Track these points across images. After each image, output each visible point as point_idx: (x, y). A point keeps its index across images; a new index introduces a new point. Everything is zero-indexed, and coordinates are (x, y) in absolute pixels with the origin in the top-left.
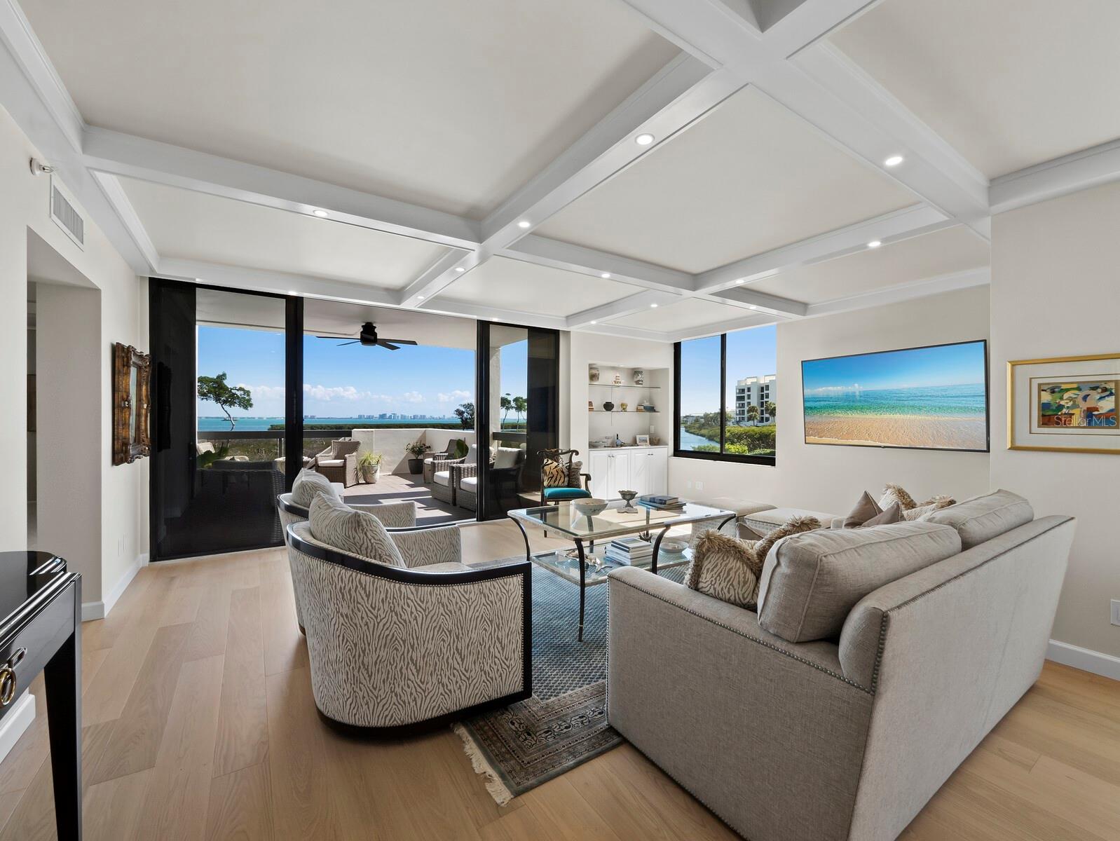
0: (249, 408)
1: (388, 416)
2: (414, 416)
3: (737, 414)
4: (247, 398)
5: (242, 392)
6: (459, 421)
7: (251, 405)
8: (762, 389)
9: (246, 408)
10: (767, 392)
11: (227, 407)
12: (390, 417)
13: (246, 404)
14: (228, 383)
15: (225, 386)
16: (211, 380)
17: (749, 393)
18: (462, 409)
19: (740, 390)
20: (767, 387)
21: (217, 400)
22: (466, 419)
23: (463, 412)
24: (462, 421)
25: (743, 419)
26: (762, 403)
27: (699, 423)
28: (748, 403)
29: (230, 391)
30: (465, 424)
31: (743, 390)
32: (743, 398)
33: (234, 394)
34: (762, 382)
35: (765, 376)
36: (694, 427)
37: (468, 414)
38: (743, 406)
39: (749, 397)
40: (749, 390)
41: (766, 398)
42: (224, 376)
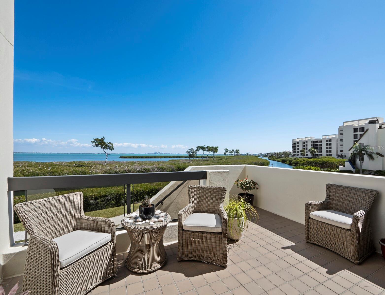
0: (113, 150)
1: (157, 153)
2: (166, 153)
4: (112, 146)
5: (110, 144)
6: (187, 155)
8: (304, 143)
9: (111, 150)
10: (307, 144)
11: (105, 150)
12: (158, 153)
13: (112, 148)
14: (105, 141)
15: (104, 142)
17: (298, 144)
18: (189, 151)
19: (293, 143)
20: (307, 142)
21: (102, 147)
22: (191, 154)
23: (189, 152)
24: (189, 155)
25: (295, 155)
26: (304, 149)
27: (274, 156)
28: (298, 148)
29: (106, 144)
30: (190, 156)
31: (295, 144)
32: (295, 146)
33: (107, 145)
34: (304, 140)
35: (306, 137)
36: (273, 158)
37: (191, 152)
38: (295, 149)
39: (298, 146)
40: (298, 143)
41: (306, 146)
42: (103, 139)
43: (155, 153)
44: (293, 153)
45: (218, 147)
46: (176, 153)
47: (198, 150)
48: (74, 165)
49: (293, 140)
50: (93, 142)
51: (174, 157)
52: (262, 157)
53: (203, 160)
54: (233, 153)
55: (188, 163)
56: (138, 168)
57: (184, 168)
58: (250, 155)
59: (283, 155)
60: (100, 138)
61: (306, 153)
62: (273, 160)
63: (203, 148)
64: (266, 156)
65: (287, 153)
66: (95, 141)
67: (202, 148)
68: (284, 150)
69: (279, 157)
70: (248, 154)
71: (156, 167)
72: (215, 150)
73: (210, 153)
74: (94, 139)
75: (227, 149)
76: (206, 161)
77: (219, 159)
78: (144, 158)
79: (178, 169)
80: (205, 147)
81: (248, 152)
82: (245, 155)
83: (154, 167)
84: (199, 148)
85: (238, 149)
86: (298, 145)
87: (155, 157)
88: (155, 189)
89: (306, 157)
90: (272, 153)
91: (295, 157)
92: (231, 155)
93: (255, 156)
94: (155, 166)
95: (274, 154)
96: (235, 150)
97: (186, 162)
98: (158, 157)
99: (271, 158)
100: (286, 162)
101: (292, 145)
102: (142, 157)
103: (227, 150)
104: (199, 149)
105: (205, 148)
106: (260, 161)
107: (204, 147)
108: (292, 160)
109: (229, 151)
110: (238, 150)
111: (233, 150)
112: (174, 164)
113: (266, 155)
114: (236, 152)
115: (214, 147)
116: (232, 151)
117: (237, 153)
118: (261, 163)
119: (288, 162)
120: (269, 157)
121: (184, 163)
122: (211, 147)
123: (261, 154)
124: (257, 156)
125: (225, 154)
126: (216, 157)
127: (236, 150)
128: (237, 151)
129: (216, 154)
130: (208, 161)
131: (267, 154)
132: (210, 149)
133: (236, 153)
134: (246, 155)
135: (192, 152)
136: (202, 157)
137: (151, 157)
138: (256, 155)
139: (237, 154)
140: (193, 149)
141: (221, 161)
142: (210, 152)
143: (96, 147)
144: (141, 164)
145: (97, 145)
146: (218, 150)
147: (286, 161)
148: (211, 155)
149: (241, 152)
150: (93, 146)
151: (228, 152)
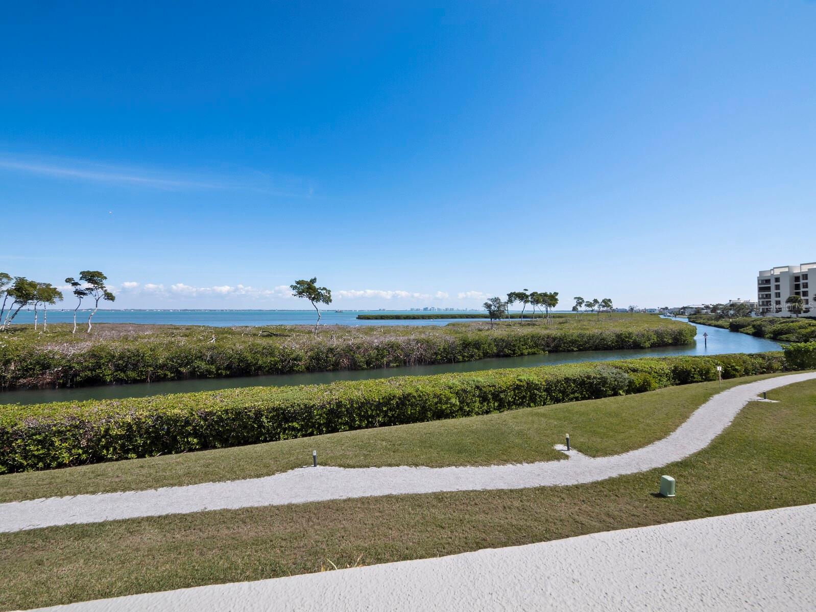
0: (330, 303)
1: (429, 309)
2: (446, 309)
3: (760, 305)
4: (328, 295)
5: (325, 291)
6: (487, 312)
7: (331, 301)
8: (797, 279)
9: (327, 303)
10: (805, 281)
11: (314, 302)
13: (328, 300)
14: (317, 285)
15: (314, 287)
16: (305, 283)
18: (490, 303)
19: (762, 281)
20: (805, 276)
21: (309, 298)
22: (494, 311)
23: (491, 306)
24: (490, 312)
25: (768, 310)
26: (798, 294)
27: (704, 314)
28: (776, 293)
29: (317, 291)
30: (493, 315)
31: (768, 281)
32: (769, 289)
33: (319, 293)
34: (797, 271)
35: (801, 265)
36: (701, 318)
37: (495, 307)
38: (769, 296)
39: (778, 287)
40: (777, 280)
41: (804, 288)
42: (313, 281)
43: (426, 309)
44: (763, 305)
45: (556, 294)
46: (466, 309)
47: (510, 301)
48: (261, 332)
49: (761, 273)
50: (294, 288)
51: (461, 317)
52: (669, 316)
53: (524, 323)
54: (596, 308)
55: (487, 330)
56: (376, 341)
57: (477, 341)
58: (639, 312)
59: (732, 312)
60: (308, 279)
61: (804, 306)
62: (704, 324)
63: (522, 297)
64: (682, 314)
65: (742, 304)
66: (298, 286)
67: (519, 297)
68: (734, 299)
69: (721, 317)
70: (632, 309)
71: (414, 340)
72: (551, 299)
73: (541, 308)
74: (296, 281)
75: (581, 299)
76: (530, 327)
77: (561, 321)
78: (401, 319)
79: (464, 343)
80: (528, 293)
81: (633, 305)
82: (624, 311)
83: (409, 340)
84: (513, 296)
85: (608, 298)
86: (776, 285)
87: (423, 317)
88: (394, 397)
89: (803, 315)
90: (697, 307)
91: (768, 316)
92: (589, 311)
93: (651, 314)
94: (412, 337)
95: (703, 309)
96: (600, 301)
97: (482, 327)
98: (429, 317)
99: (696, 318)
100: (742, 330)
101: (759, 284)
102: (398, 317)
103: (580, 301)
104: (513, 299)
105: (527, 297)
106: (671, 326)
107: (525, 294)
108: (763, 323)
109: (586, 302)
110: (609, 300)
111: (596, 301)
112: (457, 332)
113: (681, 312)
114: (603, 304)
115: (548, 293)
116: (593, 302)
117: (606, 306)
118: (674, 332)
119: (751, 330)
120: (690, 315)
121: (480, 330)
122: (540, 295)
123: (667, 308)
124: (655, 314)
125: (574, 309)
126: (554, 317)
127: (604, 301)
128: (607, 302)
129: (553, 310)
130: (534, 325)
131: (684, 308)
132: (537, 298)
133: (604, 306)
134: (627, 312)
135: (498, 305)
136: (520, 317)
137: (414, 318)
138: (653, 310)
139: (605, 309)
140: (500, 300)
141: (565, 325)
142: (539, 305)
143: (300, 297)
144: (387, 331)
145: (300, 293)
146: (557, 300)
147: (743, 326)
148: (541, 313)
149: (615, 305)
150: (295, 295)
151: (583, 305)
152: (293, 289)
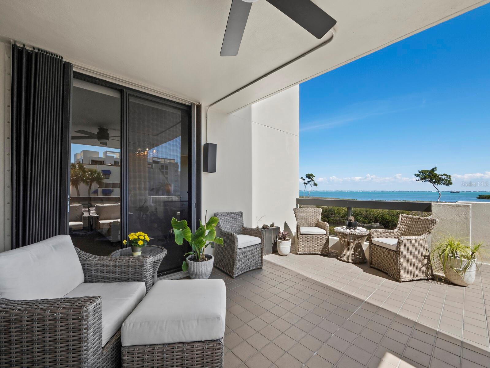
0: (450, 185)
4: (449, 180)
5: (445, 177)
7: (451, 184)
9: (448, 185)
11: (436, 185)
13: (448, 183)
14: (437, 172)
15: (435, 174)
16: (427, 171)
21: (431, 182)
29: (438, 177)
33: (440, 178)
42: (435, 169)
50: (417, 175)
60: (429, 169)
66: (421, 174)
74: (419, 171)
143: (422, 181)
145: (423, 179)
150: (418, 181)
152: (417, 177)
